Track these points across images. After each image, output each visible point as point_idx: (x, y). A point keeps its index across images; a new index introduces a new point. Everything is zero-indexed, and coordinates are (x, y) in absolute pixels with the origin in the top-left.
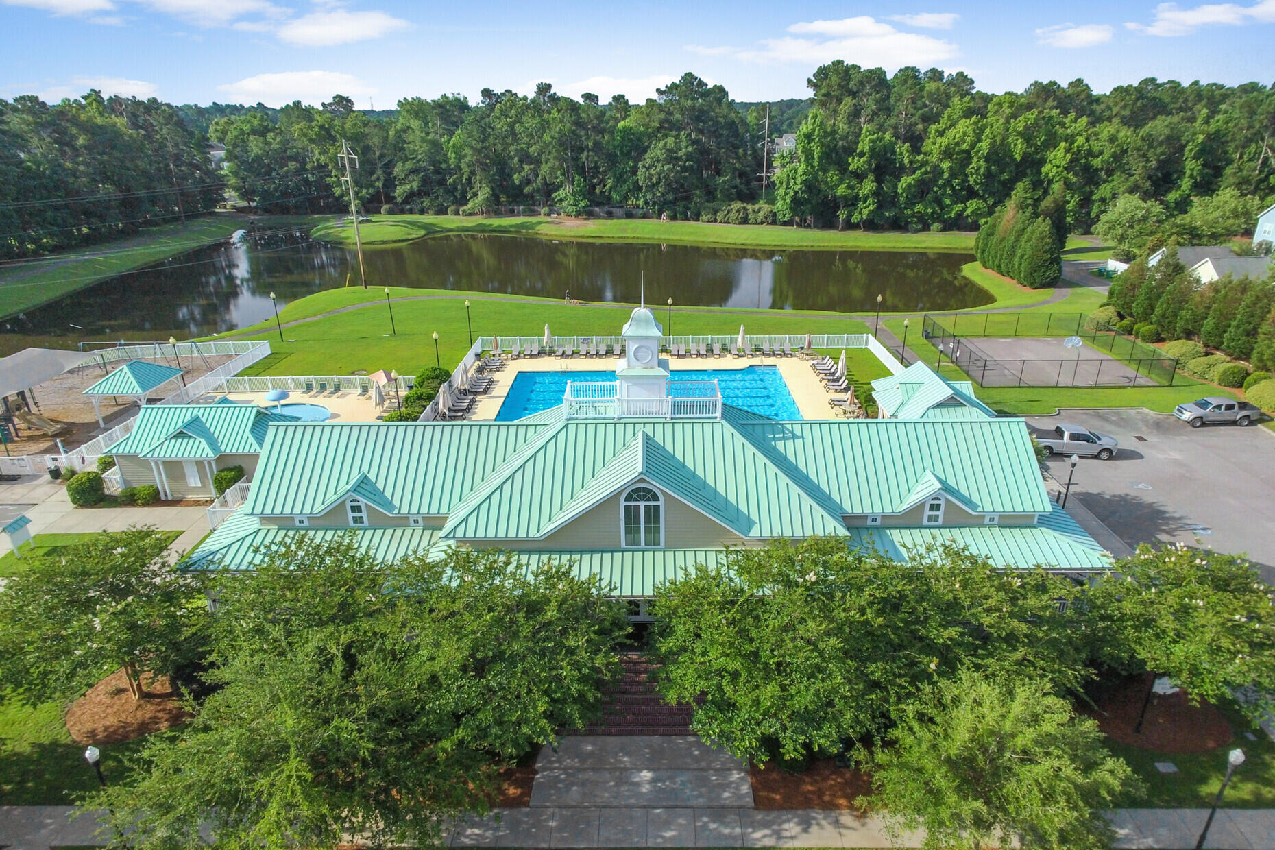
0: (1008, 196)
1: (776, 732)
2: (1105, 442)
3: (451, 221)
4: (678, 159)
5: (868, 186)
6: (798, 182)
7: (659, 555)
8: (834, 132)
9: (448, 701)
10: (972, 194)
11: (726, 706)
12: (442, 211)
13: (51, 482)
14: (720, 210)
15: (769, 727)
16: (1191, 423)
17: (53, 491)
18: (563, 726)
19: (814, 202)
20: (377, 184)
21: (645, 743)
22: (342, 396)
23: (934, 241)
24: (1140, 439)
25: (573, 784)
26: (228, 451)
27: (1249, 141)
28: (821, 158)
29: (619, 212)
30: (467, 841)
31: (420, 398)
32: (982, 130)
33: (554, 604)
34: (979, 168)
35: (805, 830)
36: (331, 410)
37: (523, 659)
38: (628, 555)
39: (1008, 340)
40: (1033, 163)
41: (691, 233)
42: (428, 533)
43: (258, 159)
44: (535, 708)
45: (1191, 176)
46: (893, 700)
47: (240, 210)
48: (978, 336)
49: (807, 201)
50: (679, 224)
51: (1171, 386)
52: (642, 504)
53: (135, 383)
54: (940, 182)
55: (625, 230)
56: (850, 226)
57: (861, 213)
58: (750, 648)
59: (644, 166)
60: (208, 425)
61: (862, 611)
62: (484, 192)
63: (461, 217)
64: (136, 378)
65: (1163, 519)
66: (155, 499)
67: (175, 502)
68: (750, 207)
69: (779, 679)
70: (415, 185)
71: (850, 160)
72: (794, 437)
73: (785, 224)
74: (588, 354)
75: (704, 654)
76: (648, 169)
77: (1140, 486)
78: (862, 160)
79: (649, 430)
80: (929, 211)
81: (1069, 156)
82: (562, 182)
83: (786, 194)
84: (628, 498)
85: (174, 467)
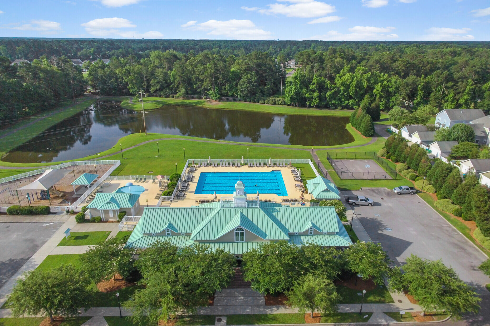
0: (363, 99)
1: (269, 288)
2: (370, 201)
3: (171, 100)
4: (252, 82)
5: (316, 94)
6: (293, 92)
7: (244, 243)
8: (305, 76)
9: (197, 281)
10: (351, 98)
11: (258, 282)
12: (167, 96)
13: (66, 214)
14: (266, 99)
15: (267, 286)
16: (398, 193)
17: (68, 218)
18: (222, 286)
19: (298, 98)
20: (144, 87)
21: (242, 290)
22: (147, 182)
23: (339, 113)
24: (382, 199)
25: (225, 300)
26: (122, 207)
27: (438, 85)
28: (300, 85)
29: (231, 98)
30: (201, 313)
31: (173, 185)
32: (353, 78)
33: (220, 259)
34: (353, 90)
35: (278, 310)
36: (145, 188)
37: (214, 272)
38: (236, 244)
39: (353, 160)
40: (370, 89)
41: (256, 108)
42: (186, 237)
43: (101, 77)
44: (217, 283)
45: (420, 96)
46: (294, 280)
47: (93, 93)
48: (344, 159)
49: (296, 98)
50: (252, 104)
51: (396, 179)
52: (240, 232)
53: (86, 181)
54: (340, 94)
55: (233, 106)
56: (310, 107)
57: (314, 103)
58: (263, 269)
59: (240, 84)
60: (116, 199)
61: (288, 260)
62: (183, 91)
63: (174, 99)
64: (87, 179)
65: (382, 226)
66: (100, 221)
67: (106, 221)
68: (276, 99)
69: (270, 276)
70: (158, 87)
71: (310, 85)
72: (278, 211)
73: (288, 105)
74: (222, 166)
75: (253, 270)
76: (241, 86)
77: (377, 215)
78: (314, 86)
79: (241, 211)
80: (337, 103)
81: (381, 88)
82: (211, 88)
83: (288, 96)
84: (236, 230)
85: (106, 212)
